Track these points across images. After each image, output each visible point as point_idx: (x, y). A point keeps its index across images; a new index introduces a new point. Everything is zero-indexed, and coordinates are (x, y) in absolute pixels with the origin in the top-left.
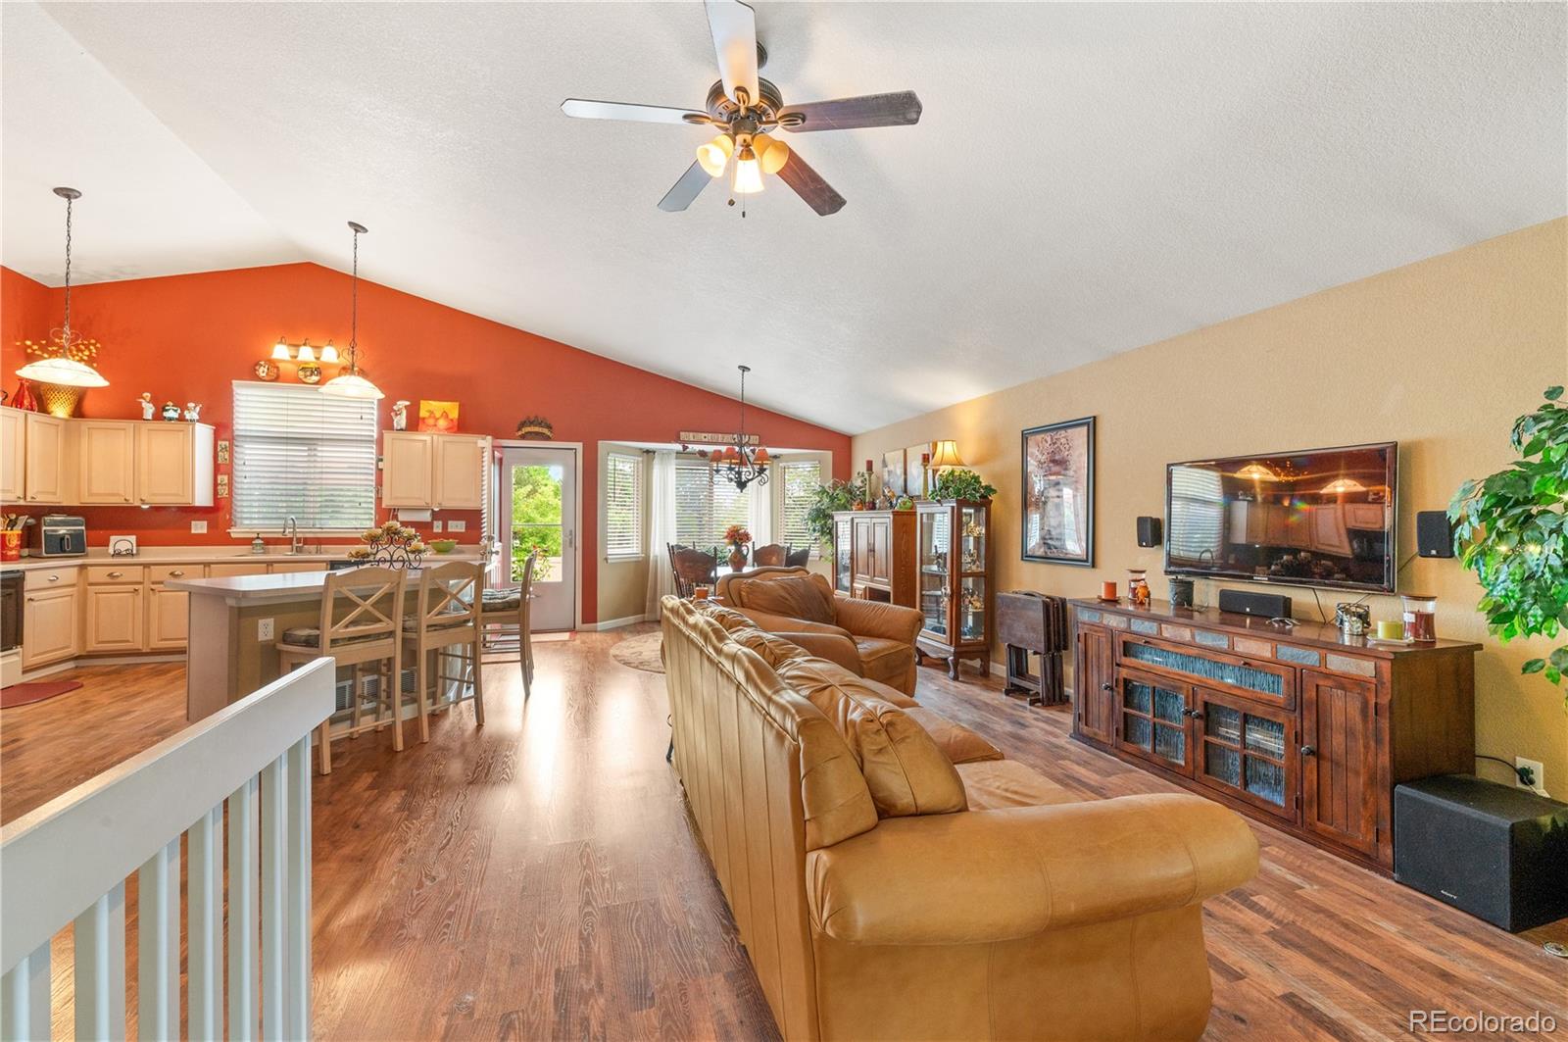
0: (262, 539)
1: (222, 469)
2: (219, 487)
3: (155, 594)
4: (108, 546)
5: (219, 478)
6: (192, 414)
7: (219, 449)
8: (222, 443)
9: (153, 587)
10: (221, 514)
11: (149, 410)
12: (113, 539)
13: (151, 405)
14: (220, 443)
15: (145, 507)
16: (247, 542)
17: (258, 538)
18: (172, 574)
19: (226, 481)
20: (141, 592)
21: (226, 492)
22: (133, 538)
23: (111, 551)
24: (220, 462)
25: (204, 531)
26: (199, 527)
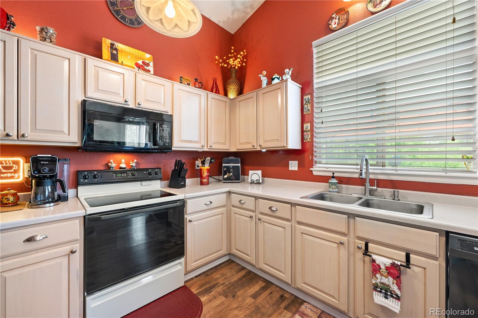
0: (337, 178)
1: (307, 119)
2: (305, 134)
3: (261, 223)
4: (248, 176)
5: (305, 125)
6: (287, 77)
7: (304, 102)
8: (307, 97)
9: (261, 216)
10: (306, 155)
11: (265, 81)
12: (251, 172)
13: (266, 78)
14: (305, 97)
15: (264, 150)
16: (324, 179)
17: (333, 177)
18: (270, 208)
19: (309, 128)
20: (254, 218)
21: (310, 137)
22: (259, 172)
23: (250, 181)
24: (305, 113)
25: (296, 168)
26: (294, 166)
